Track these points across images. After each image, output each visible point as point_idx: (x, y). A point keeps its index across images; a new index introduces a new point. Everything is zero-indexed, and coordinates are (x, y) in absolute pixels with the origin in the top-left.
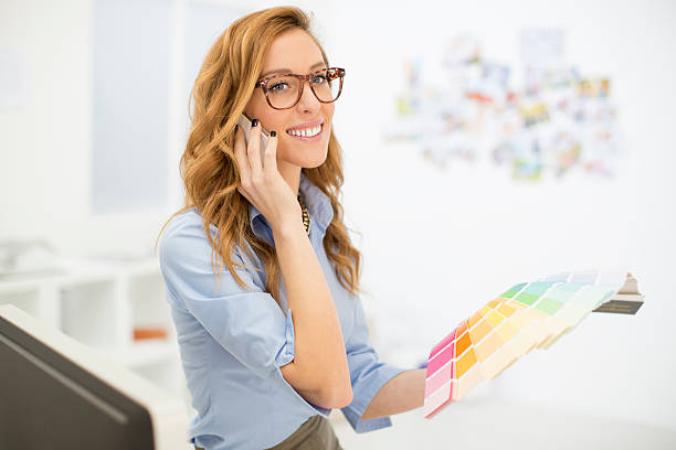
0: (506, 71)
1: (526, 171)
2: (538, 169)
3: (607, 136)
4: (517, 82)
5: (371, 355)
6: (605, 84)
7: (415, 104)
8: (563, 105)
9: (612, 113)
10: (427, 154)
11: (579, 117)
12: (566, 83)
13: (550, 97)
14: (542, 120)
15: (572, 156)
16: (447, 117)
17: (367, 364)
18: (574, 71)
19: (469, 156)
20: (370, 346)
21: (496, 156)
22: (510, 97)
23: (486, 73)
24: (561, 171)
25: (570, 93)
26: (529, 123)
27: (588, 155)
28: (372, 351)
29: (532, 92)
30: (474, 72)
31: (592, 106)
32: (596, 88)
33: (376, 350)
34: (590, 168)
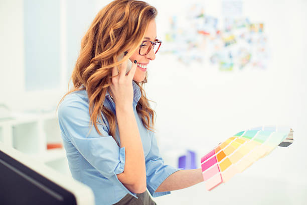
0: (216, 20)
1: (226, 66)
2: (232, 65)
3: (263, 50)
4: (221, 26)
5: (160, 161)
6: (262, 26)
7: (174, 36)
8: (242, 36)
9: (265, 39)
10: (180, 59)
11: (250, 41)
12: (244, 26)
13: (237, 32)
14: (233, 43)
15: (248, 59)
16: (189, 42)
17: (159, 166)
18: (247, 20)
19: (199, 60)
20: (160, 156)
21: (212, 60)
22: (218, 32)
23: (206, 22)
24: (242, 67)
25: (246, 30)
26: (227, 44)
27: (254, 59)
28: (161, 159)
29: (228, 30)
30: (201, 21)
31: (255, 36)
32: (257, 27)
33: (163, 158)
34: (255, 64)
